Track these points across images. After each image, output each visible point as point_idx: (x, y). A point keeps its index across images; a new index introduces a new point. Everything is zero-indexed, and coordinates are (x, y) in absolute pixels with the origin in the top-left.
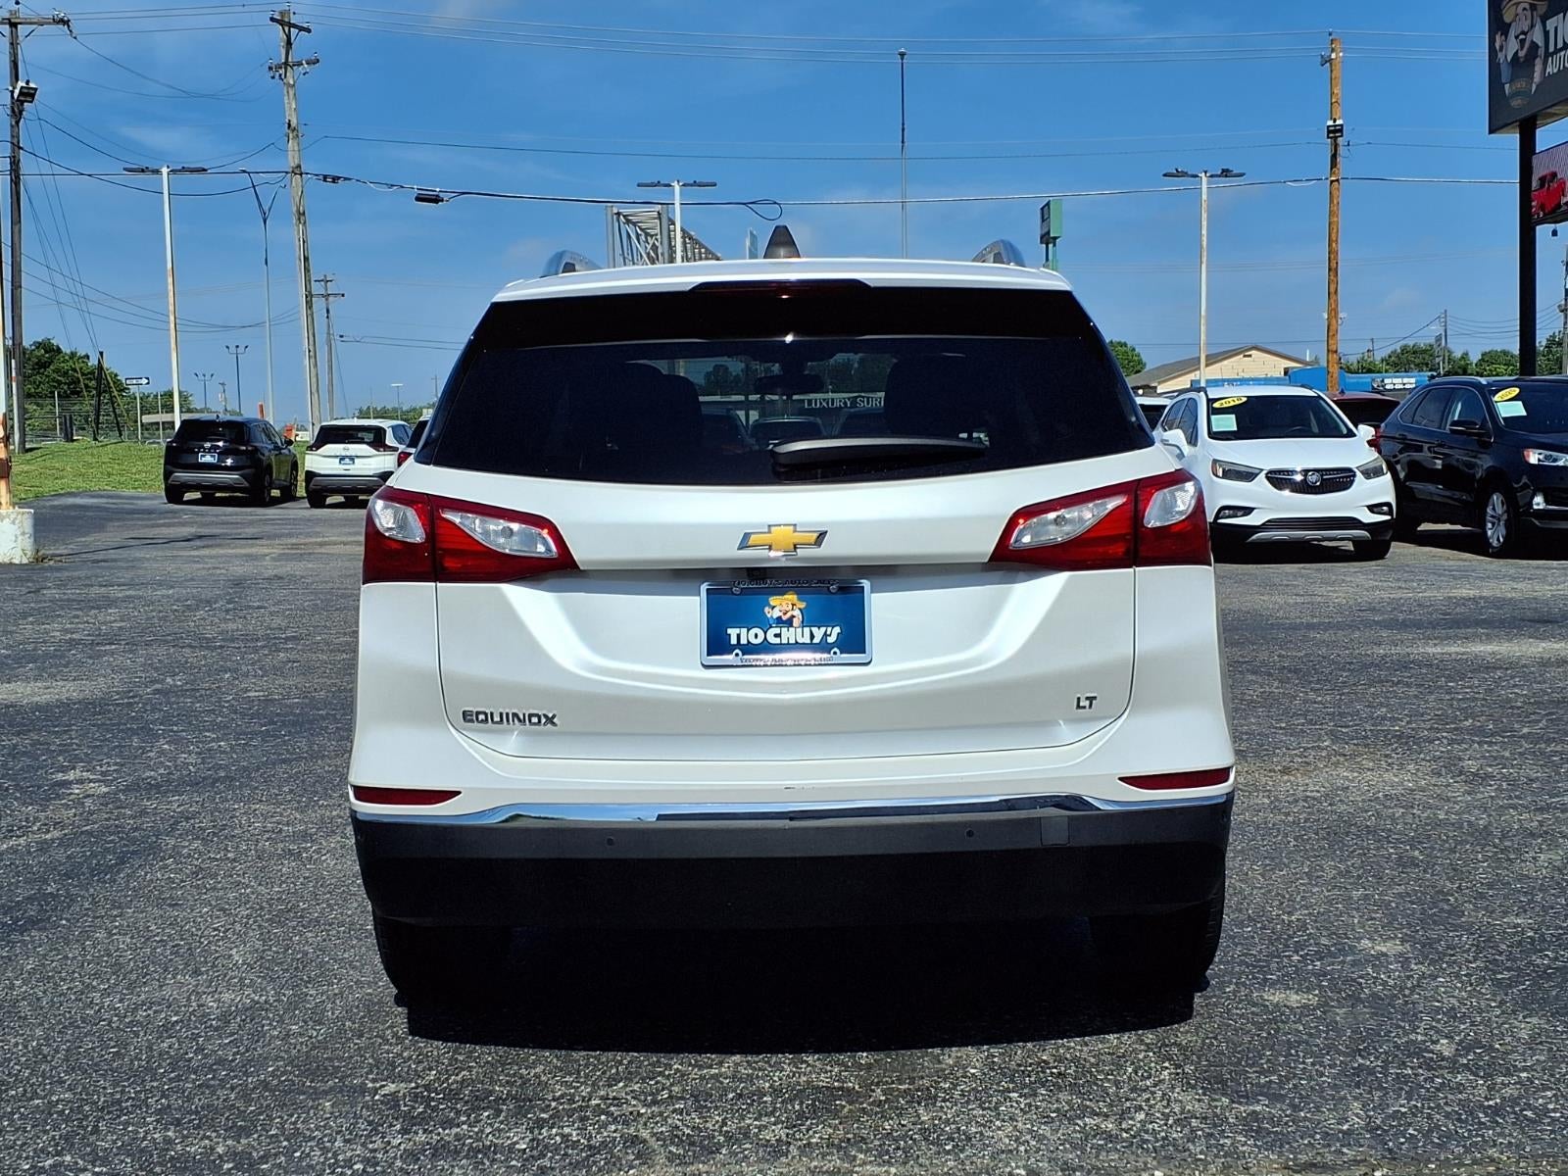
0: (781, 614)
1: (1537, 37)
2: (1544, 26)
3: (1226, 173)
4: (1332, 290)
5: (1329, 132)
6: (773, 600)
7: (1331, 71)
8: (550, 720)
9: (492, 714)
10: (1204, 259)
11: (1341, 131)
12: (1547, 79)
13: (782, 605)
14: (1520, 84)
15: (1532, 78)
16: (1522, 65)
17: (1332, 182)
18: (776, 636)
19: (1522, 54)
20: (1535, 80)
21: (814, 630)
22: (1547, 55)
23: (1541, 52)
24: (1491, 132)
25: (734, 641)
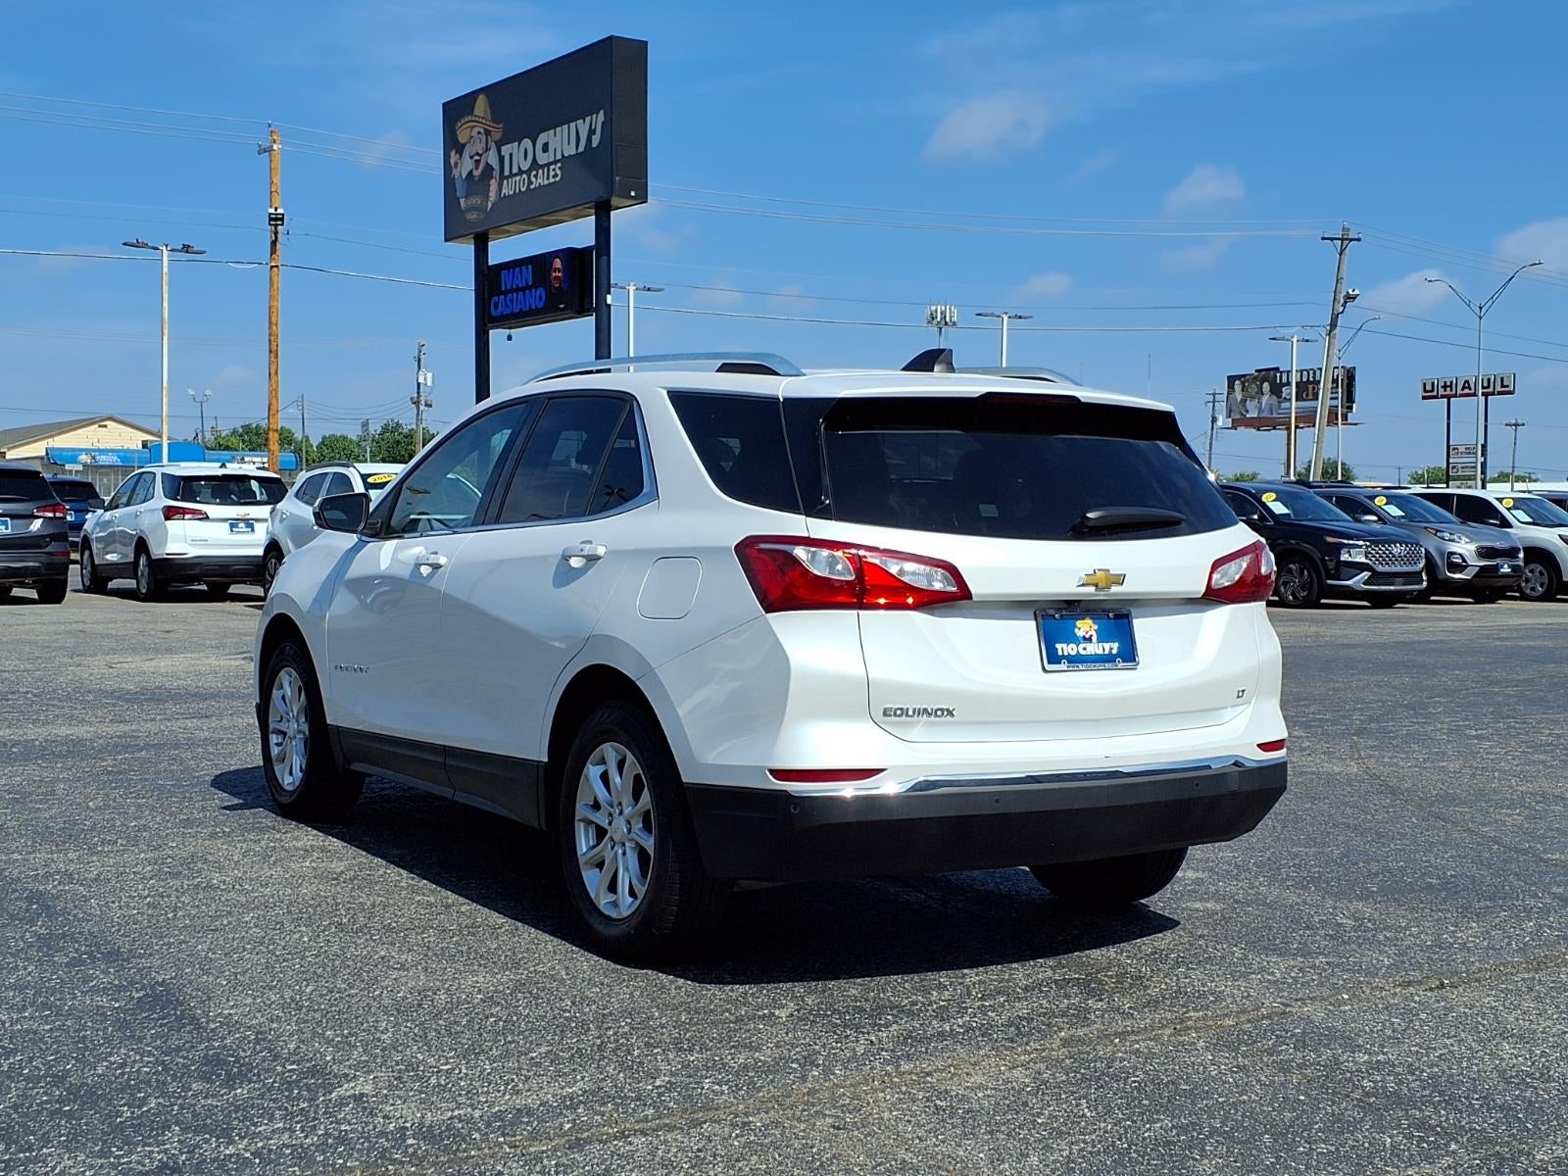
0: (1084, 634)
1: (492, 158)
2: (499, 151)
3: (186, 249)
4: (273, 372)
5: (271, 219)
6: (1079, 623)
7: (271, 161)
8: (950, 713)
9: (908, 709)
10: (166, 331)
11: (282, 219)
12: (502, 200)
13: (1085, 627)
14: (476, 200)
15: (488, 197)
16: (479, 182)
17: (272, 267)
18: (1085, 649)
19: (476, 173)
20: (491, 199)
21: (1105, 644)
22: (502, 177)
23: (496, 173)
24: (446, 240)
25: (1060, 653)
